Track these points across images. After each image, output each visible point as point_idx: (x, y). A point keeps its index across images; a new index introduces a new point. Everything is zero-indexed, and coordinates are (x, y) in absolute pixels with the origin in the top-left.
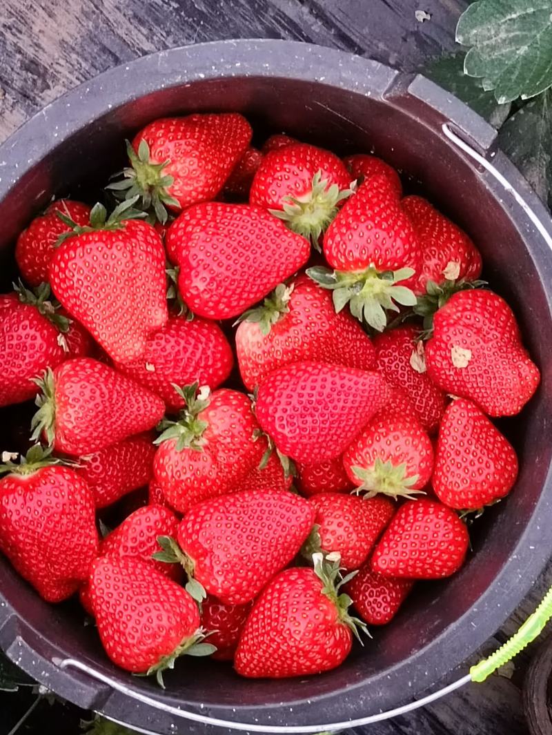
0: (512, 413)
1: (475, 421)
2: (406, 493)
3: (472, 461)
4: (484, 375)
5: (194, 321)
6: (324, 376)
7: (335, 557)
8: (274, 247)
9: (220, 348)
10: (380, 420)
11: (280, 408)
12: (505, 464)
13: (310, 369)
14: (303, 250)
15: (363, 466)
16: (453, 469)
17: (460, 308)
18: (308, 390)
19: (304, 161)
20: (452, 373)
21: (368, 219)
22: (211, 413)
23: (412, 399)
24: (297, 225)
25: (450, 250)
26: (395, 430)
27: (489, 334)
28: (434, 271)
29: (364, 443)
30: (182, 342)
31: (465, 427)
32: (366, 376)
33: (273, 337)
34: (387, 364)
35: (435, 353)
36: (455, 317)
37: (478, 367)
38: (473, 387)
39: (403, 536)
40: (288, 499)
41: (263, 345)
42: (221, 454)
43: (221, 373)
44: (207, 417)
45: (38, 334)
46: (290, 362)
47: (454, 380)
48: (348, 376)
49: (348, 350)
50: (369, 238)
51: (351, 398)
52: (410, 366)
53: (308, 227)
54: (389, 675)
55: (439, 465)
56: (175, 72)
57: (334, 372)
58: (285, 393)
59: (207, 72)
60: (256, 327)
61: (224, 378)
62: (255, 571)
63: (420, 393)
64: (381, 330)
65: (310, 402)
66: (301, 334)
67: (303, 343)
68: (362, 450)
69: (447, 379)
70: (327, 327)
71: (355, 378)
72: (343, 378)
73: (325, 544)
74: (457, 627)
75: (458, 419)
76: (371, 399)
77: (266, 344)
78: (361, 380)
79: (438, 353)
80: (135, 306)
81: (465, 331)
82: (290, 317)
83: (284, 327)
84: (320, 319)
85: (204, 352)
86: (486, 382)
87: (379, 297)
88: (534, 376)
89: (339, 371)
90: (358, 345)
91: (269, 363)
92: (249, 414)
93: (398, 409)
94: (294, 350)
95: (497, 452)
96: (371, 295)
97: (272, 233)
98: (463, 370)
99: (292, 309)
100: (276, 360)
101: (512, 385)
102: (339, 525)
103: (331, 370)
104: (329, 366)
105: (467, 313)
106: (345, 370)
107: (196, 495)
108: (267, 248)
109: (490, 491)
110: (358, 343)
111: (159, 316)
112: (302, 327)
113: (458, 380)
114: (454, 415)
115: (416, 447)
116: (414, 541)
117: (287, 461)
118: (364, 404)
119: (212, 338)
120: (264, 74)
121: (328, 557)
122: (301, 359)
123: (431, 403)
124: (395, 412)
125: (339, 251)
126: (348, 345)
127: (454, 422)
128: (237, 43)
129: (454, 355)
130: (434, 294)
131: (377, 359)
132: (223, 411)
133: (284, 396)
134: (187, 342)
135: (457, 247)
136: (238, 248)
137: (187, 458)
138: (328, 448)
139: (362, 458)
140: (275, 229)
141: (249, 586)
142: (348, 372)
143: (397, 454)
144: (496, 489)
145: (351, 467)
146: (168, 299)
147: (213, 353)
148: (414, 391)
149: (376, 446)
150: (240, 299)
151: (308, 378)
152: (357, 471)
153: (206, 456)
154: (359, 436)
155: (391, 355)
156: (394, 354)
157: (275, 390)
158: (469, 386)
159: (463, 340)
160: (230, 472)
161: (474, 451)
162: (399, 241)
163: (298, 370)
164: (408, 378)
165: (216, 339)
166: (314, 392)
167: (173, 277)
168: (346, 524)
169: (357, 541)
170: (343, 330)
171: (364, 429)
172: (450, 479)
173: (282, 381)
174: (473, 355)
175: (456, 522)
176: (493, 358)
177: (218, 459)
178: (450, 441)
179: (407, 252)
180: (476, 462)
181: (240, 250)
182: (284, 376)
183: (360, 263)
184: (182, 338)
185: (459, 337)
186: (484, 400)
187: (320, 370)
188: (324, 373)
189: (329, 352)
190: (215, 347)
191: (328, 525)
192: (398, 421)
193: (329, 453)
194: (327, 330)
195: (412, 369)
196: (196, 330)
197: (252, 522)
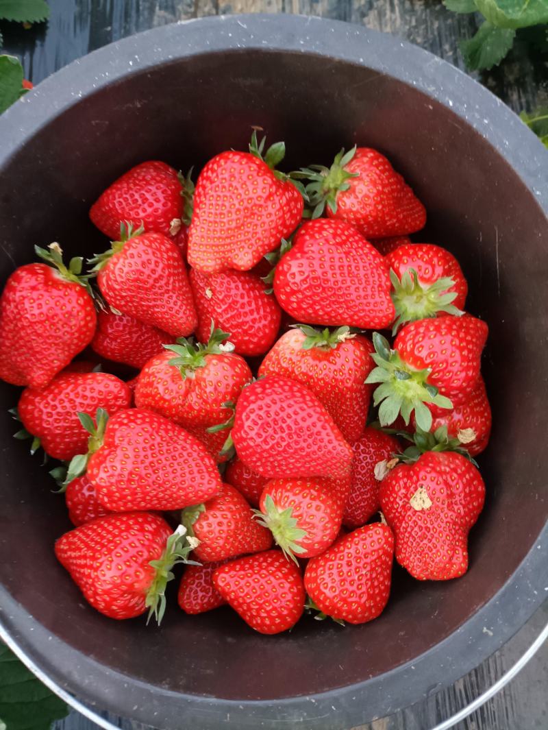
0: (416, 577)
1: (384, 553)
2: (286, 549)
3: (353, 580)
4: (424, 530)
5: (268, 297)
6: (312, 413)
7: (193, 542)
8: (369, 292)
9: (267, 331)
10: (320, 484)
11: (259, 403)
12: (373, 606)
13: (308, 398)
14: (386, 317)
15: (276, 502)
16: (335, 571)
17: (452, 466)
18: (290, 411)
19: (446, 262)
20: (401, 503)
21: (457, 336)
22: (215, 362)
23: (354, 489)
24: (398, 300)
25: (477, 420)
26: (323, 502)
27: (456, 504)
28: (453, 423)
29: (292, 488)
30: (246, 299)
31: (372, 551)
32: (342, 443)
33: (307, 355)
34: (360, 450)
35: (402, 478)
36: (443, 468)
37: (425, 519)
38: (406, 528)
39: (254, 576)
40: (208, 464)
41: (295, 354)
42: (193, 394)
43: (251, 346)
44: (210, 361)
45: (163, 201)
46: (301, 382)
47: (397, 509)
48: (329, 430)
49: (345, 415)
50: (446, 350)
51: (315, 448)
52: (374, 468)
53: (403, 309)
54: (128, 683)
55: (327, 556)
56: (434, 82)
57: (322, 418)
58: (275, 397)
59: (458, 104)
60: (302, 338)
61: (250, 352)
62: (134, 493)
63: (362, 490)
64: (383, 423)
65: (284, 421)
66: (327, 372)
67: (323, 379)
68: (287, 491)
69: (392, 503)
70: (349, 385)
71: (332, 437)
72: (324, 428)
73: (198, 526)
74: (214, 705)
75: (373, 539)
76: (329, 463)
77: (297, 355)
78: (335, 443)
79: (405, 480)
80: (236, 234)
81: (442, 486)
82: (331, 354)
83: (320, 356)
84: (350, 375)
85: (254, 321)
86: (419, 537)
87: (405, 401)
88: (460, 569)
89: (326, 421)
90: (355, 419)
91: (287, 370)
92: (239, 388)
93: (338, 488)
94: (311, 377)
95: (377, 591)
96: (402, 394)
97: (378, 283)
98: (412, 510)
99: (338, 349)
100: (293, 372)
101: (438, 558)
102: (220, 524)
103: (322, 414)
104: (323, 410)
105: (455, 475)
106: (332, 424)
107: (153, 404)
108: (365, 289)
109: (344, 614)
110: (356, 418)
111: (245, 260)
112: (333, 367)
113: (400, 513)
114: (374, 535)
115: (326, 529)
116: (257, 588)
117: (231, 445)
118: (320, 462)
119: (269, 318)
120: (498, 147)
121: (188, 538)
122: (310, 388)
123: (362, 504)
124: (334, 488)
125: (414, 339)
126: (349, 412)
127: (369, 540)
128: (501, 105)
129: (417, 494)
130: (437, 439)
131: (357, 441)
132: (223, 367)
133: (271, 398)
134: (249, 303)
135: (484, 424)
136: (345, 268)
137: (170, 374)
138: (264, 465)
139: (281, 496)
140: (383, 284)
141: (120, 499)
142: (332, 428)
143: (308, 520)
144: (350, 617)
145: (267, 495)
146: (264, 258)
147: (259, 328)
148: (359, 486)
149: (298, 499)
150: (311, 306)
151: (301, 403)
152: (268, 502)
153: (183, 386)
154: (294, 479)
155: (368, 448)
156: (371, 449)
157: (269, 388)
158: (404, 525)
159: (434, 490)
160: (188, 413)
161: (362, 575)
162: (463, 375)
163: (299, 391)
164: (364, 473)
165: (270, 322)
166: (294, 416)
167: (282, 248)
168: (225, 528)
169: (221, 547)
170: (356, 399)
171: (302, 478)
172: (326, 576)
173: (281, 387)
174: (430, 508)
175: (299, 605)
176: (443, 525)
177: (189, 396)
178: (352, 551)
179: (460, 389)
180: (355, 585)
181: (346, 271)
182: (286, 384)
183: (420, 363)
184: (249, 297)
185: (432, 485)
186: (405, 546)
187: (315, 406)
188: (314, 411)
189: (332, 403)
190: (265, 326)
191: (212, 516)
192: (331, 497)
193: (261, 469)
194: (347, 388)
195: (372, 470)
196: (263, 302)
197: (166, 455)
